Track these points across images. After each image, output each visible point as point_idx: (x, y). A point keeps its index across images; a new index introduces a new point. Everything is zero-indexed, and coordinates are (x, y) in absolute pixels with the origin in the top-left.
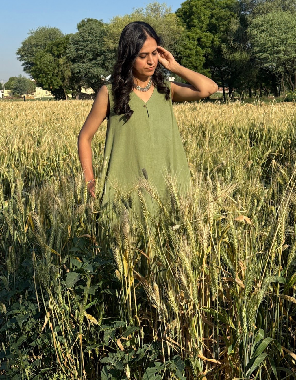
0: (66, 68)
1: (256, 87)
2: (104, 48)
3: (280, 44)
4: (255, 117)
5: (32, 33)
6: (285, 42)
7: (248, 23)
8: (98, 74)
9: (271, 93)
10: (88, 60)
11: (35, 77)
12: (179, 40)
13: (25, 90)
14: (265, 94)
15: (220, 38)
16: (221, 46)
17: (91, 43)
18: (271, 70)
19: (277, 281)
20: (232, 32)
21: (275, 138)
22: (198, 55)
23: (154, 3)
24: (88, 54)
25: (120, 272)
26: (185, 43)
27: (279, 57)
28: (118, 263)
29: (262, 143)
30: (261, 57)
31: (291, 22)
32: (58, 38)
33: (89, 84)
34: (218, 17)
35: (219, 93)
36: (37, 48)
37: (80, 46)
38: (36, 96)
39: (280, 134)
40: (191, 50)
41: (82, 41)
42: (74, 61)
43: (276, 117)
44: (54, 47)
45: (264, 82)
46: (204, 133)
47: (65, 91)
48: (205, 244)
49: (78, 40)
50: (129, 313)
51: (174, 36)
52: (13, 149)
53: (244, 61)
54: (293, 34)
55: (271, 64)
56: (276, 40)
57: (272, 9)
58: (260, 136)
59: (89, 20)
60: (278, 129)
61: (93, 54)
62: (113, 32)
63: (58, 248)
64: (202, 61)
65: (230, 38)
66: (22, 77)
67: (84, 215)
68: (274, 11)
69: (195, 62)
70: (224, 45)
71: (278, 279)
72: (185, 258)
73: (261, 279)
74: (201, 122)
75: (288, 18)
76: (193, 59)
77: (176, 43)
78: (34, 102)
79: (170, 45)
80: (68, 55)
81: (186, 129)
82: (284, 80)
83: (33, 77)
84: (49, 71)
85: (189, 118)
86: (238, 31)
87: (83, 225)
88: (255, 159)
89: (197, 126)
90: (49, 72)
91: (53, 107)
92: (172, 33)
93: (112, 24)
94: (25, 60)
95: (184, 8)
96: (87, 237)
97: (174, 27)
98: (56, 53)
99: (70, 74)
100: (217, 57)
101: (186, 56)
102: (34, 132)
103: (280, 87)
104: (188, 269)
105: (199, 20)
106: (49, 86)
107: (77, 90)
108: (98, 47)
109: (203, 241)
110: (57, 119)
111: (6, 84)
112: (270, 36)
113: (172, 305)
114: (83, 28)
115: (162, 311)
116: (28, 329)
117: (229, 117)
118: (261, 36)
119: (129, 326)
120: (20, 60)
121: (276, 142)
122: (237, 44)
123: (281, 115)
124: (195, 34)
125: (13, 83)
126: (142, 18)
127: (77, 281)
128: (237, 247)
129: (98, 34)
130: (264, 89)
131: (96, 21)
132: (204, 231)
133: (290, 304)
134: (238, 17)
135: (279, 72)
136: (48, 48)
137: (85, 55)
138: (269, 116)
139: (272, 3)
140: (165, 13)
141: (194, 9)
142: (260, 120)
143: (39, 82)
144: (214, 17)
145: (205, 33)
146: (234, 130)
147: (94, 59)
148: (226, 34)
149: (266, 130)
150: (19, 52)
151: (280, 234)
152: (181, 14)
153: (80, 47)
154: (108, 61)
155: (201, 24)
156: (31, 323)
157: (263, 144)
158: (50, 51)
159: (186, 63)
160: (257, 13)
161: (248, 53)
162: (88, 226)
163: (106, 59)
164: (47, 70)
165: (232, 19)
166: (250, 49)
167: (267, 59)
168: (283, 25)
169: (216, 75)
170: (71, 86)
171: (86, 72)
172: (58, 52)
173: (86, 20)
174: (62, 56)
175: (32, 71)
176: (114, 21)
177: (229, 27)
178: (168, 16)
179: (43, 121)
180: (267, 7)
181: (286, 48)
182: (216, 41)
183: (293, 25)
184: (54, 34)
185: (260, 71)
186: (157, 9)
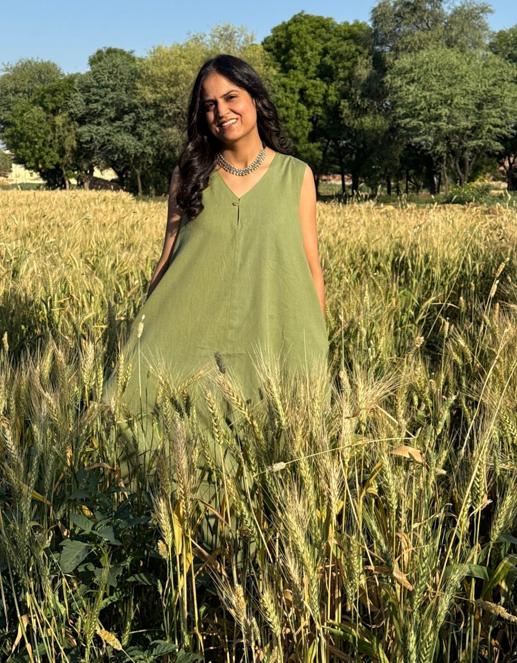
0: (66, 133)
1: (399, 177)
2: (135, 101)
3: (441, 104)
4: (402, 233)
5: (7, 69)
6: (449, 102)
7: (386, 66)
8: (123, 146)
9: (424, 187)
10: (107, 119)
11: (13, 146)
14: (413, 189)
15: (338, 90)
16: (340, 104)
17: (113, 90)
18: (424, 147)
19: (471, 573)
20: (359, 81)
21: (437, 271)
22: (299, 118)
23: (224, 26)
24: (107, 110)
25: (167, 546)
27: (439, 127)
28: (164, 527)
30: (408, 126)
31: (460, 67)
32: (54, 81)
33: (107, 162)
34: (335, 54)
35: (335, 185)
36: (17, 95)
37: (94, 94)
38: (12, 180)
39: (445, 264)
40: (287, 108)
41: (97, 87)
42: (82, 121)
43: (439, 235)
44: (47, 95)
45: (412, 168)
47: (65, 173)
48: (334, 498)
49: (89, 85)
50: (182, 623)
53: (379, 132)
54: (464, 87)
55: (424, 137)
56: (433, 96)
57: (427, 44)
59: (110, 51)
61: (116, 110)
62: (152, 73)
63: (46, 491)
64: (306, 128)
65: (356, 90)
68: (431, 46)
69: (295, 129)
70: (344, 103)
71: (473, 569)
72: (295, 526)
75: (455, 61)
76: (291, 125)
78: (9, 192)
80: (72, 110)
82: (446, 166)
83: (7, 146)
84: (37, 137)
86: (369, 79)
87: (95, 441)
88: (407, 312)
90: (36, 140)
91: (43, 202)
93: (150, 59)
95: (277, 36)
97: (260, 69)
98: (51, 106)
99: (75, 143)
100: (333, 123)
102: (7, 252)
103: (440, 177)
104: (301, 549)
105: (303, 59)
106: (37, 163)
107: (86, 172)
108: (125, 99)
109: (330, 494)
110: (49, 226)
112: (423, 89)
113: (270, 620)
114: (99, 63)
115: (249, 628)
117: (357, 231)
118: (409, 90)
119: (182, 651)
121: (439, 277)
122: (368, 101)
124: (295, 82)
126: (203, 50)
127: (82, 559)
128: (395, 507)
129: (126, 75)
130: (413, 180)
131: (122, 53)
132: (332, 474)
134: (370, 54)
135: (438, 151)
136: (37, 97)
137: (102, 110)
139: (427, 34)
140: (243, 43)
141: (294, 39)
142: (410, 238)
143: (18, 155)
144: (328, 53)
145: (312, 81)
146: (366, 256)
147: (118, 118)
148: (348, 84)
149: (421, 256)
151: (479, 483)
152: (272, 46)
153: (93, 97)
154: (143, 122)
155: (305, 65)
158: (40, 102)
160: (402, 50)
161: (386, 118)
162: (106, 446)
163: (138, 120)
164: (33, 135)
165: (359, 58)
166: (389, 111)
167: (419, 130)
168: (446, 72)
169: (331, 153)
170: (76, 165)
171: (102, 141)
172: (54, 105)
173: (104, 51)
174: (60, 111)
175: (7, 137)
176: (154, 53)
177: (354, 72)
178: (249, 48)
179: (25, 230)
180: (419, 40)
181: (451, 111)
182: (331, 95)
183: (464, 73)
184: (48, 73)
185: (405, 150)
186: (230, 36)
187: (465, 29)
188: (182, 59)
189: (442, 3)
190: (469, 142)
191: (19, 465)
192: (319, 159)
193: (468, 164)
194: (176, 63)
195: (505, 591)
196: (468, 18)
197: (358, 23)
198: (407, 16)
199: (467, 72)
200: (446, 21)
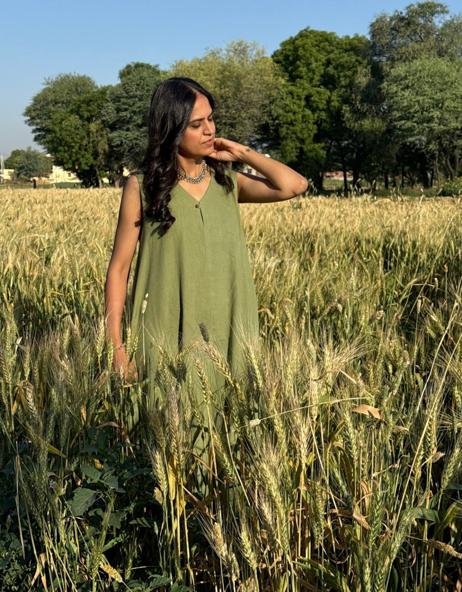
0: (99, 138)
1: (395, 173)
3: (433, 107)
4: (393, 222)
5: (48, 83)
6: (440, 105)
7: (383, 74)
9: (418, 182)
10: (135, 125)
11: (53, 150)
12: (277, 99)
13: (37, 171)
14: (408, 183)
15: (340, 96)
16: (341, 109)
17: (140, 100)
18: (418, 146)
19: (424, 516)
20: (359, 88)
21: (423, 256)
22: (305, 122)
23: (239, 41)
24: (135, 117)
25: (162, 493)
26: (286, 103)
27: (431, 128)
28: (160, 477)
29: (403, 265)
30: (403, 127)
31: (450, 74)
32: (89, 92)
33: (135, 163)
34: (337, 65)
35: (338, 181)
36: (57, 106)
37: (123, 104)
38: (53, 180)
39: (431, 250)
40: (294, 113)
41: (126, 98)
42: (113, 127)
43: (426, 224)
44: (82, 105)
45: (407, 164)
46: (312, 245)
47: (98, 173)
48: (304, 451)
49: (120, 95)
50: (176, 560)
51: (268, 93)
52: (6, 270)
53: (377, 133)
54: (454, 92)
55: (418, 137)
56: (426, 101)
57: (420, 54)
58: (399, 253)
59: (138, 66)
60: (428, 242)
61: (143, 117)
63: (62, 446)
64: (311, 131)
65: (356, 96)
66: (32, 150)
67: (109, 388)
68: (424, 56)
69: (301, 132)
70: (346, 108)
71: (426, 512)
72: (269, 474)
73: (397, 512)
74: (307, 229)
75: (446, 68)
76: (298, 128)
77: (272, 103)
78: (49, 191)
79: (263, 105)
80: (104, 118)
81: (283, 240)
82: (438, 162)
83: (48, 150)
84: (74, 142)
85: (289, 222)
86: (368, 86)
87: (106, 404)
88: (392, 293)
89: (301, 235)
90: (73, 144)
92: (266, 87)
93: (173, 72)
94: (37, 124)
95: (285, 50)
96: (111, 427)
97: (270, 79)
98: (86, 114)
99: (107, 147)
100: (336, 125)
101: (286, 123)
102: (40, 242)
103: (433, 172)
104: (274, 494)
105: (308, 69)
106: (74, 165)
107: (117, 172)
109: (300, 446)
110: (80, 220)
111: (7, 160)
112: (417, 94)
113: (247, 555)
114: (128, 77)
115: (230, 563)
116: (9, 580)
117: (352, 222)
118: (403, 95)
119: (176, 584)
120: (29, 125)
121: (425, 262)
122: (367, 105)
123: (433, 220)
124: (301, 90)
125: (18, 159)
126: (219, 63)
127: (90, 504)
128: (356, 458)
129: (152, 86)
130: (408, 176)
131: (148, 67)
132: (302, 429)
133: (444, 556)
134: (368, 64)
135: (431, 150)
136: (74, 107)
137: (131, 118)
138: (414, 219)
139: (420, 45)
140: (255, 56)
141: (301, 52)
142: (400, 227)
143: (57, 158)
144: (331, 64)
145: (317, 88)
146: (359, 243)
147: (145, 124)
148: (349, 91)
149: (410, 243)
150: (28, 112)
151: (430, 437)
152: (281, 58)
153: (123, 106)
155: (310, 74)
156: (15, 572)
157: (405, 265)
158: (77, 111)
159: (287, 133)
160: (398, 59)
161: (383, 121)
162: (114, 408)
164: (71, 140)
165: (358, 68)
166: (386, 115)
167: (413, 131)
168: (437, 78)
169: (334, 152)
170: (108, 166)
171: (131, 145)
172: (88, 114)
173: (132, 65)
174: (94, 119)
175: (48, 142)
176: (176, 67)
177: (354, 80)
178: (261, 61)
179: (59, 222)
180: (413, 51)
181: (442, 114)
182: (333, 101)
183: (453, 79)
184: (83, 86)
185: (401, 148)
186: (244, 50)
187: (454, 40)
188: (201, 72)
189: (434, 18)
190: (459, 141)
191: (39, 423)
192: (323, 158)
193: (458, 160)
194: (195, 75)
195: (454, 532)
196: (457, 31)
197: (357, 36)
198: (402, 29)
199: (456, 79)
200: (437, 33)
